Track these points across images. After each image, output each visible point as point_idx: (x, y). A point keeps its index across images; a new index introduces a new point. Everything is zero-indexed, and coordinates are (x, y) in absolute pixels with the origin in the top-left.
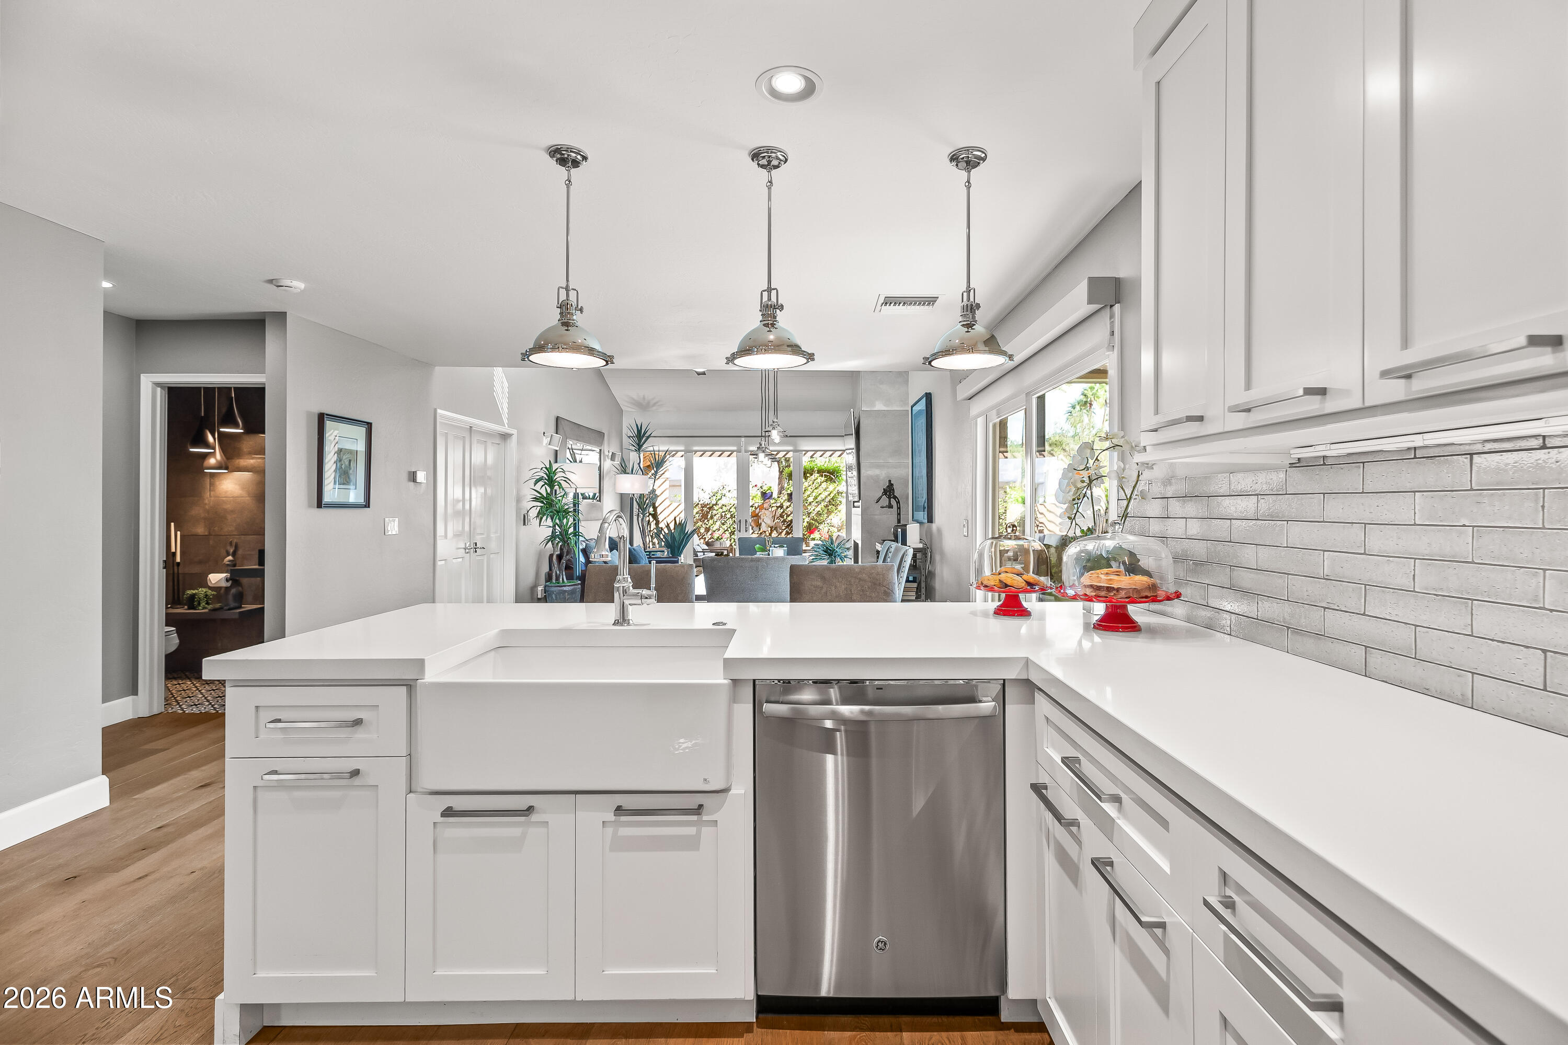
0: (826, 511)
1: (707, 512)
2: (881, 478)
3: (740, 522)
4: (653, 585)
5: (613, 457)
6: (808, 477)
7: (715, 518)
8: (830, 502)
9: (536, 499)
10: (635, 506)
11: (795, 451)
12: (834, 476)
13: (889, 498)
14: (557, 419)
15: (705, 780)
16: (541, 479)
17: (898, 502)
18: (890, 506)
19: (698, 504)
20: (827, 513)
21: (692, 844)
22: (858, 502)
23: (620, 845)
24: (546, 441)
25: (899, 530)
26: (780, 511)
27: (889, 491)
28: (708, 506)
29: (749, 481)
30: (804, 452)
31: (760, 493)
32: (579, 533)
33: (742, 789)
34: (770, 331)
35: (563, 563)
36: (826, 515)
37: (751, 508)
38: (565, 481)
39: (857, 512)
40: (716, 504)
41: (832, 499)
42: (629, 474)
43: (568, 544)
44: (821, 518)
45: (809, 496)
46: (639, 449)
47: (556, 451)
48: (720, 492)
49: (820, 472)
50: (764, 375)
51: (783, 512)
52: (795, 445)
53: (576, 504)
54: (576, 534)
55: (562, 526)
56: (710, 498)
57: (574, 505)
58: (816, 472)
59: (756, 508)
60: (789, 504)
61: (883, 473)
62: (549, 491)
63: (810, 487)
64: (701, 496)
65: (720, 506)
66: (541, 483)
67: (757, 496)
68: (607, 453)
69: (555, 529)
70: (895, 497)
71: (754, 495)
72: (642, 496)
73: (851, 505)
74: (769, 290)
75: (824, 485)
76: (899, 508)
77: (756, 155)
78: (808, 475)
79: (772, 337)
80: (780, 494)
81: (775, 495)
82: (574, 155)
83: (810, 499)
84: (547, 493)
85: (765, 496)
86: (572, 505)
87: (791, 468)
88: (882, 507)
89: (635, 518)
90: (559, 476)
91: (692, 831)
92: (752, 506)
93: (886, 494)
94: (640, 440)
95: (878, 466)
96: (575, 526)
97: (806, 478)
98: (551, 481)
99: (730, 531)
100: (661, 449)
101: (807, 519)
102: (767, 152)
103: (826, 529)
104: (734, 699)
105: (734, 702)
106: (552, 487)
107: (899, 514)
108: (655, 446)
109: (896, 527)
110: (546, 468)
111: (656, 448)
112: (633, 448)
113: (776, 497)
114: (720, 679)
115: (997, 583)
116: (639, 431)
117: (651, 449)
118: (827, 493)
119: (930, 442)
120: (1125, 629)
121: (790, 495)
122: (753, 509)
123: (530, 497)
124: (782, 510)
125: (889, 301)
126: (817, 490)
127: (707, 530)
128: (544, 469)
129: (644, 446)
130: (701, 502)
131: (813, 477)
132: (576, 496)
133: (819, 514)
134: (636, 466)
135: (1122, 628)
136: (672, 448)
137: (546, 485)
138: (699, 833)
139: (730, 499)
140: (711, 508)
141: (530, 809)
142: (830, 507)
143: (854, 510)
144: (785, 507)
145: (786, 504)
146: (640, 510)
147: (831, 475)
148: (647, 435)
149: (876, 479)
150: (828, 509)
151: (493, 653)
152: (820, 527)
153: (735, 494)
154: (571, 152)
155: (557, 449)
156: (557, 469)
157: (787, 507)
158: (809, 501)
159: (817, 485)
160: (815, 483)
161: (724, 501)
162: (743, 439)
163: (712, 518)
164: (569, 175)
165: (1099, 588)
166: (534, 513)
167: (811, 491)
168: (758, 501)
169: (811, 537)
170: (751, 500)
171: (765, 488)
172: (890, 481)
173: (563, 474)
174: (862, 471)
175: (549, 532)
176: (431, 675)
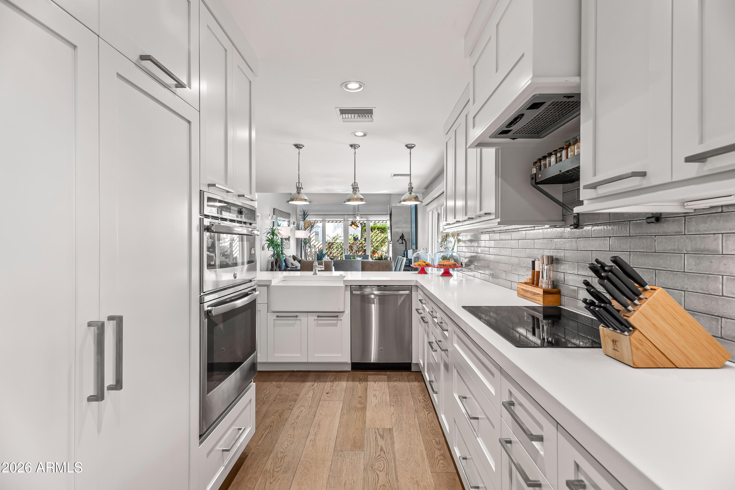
0: (380, 245)
1: (330, 245)
2: (400, 232)
3: (345, 250)
4: (323, 264)
5: (294, 224)
6: (373, 231)
7: (334, 248)
8: (382, 241)
9: (267, 240)
10: (303, 243)
11: (367, 221)
12: (384, 231)
13: (402, 240)
14: (274, 209)
15: (339, 309)
16: (269, 233)
17: (406, 242)
18: (403, 243)
19: (327, 242)
20: (381, 246)
21: (336, 325)
22: (391, 241)
23: (318, 325)
24: (270, 218)
25: (405, 252)
26: (361, 245)
27: (402, 237)
28: (331, 243)
29: (349, 233)
30: (371, 221)
31: (353, 238)
32: (283, 253)
33: (348, 312)
34: (355, 195)
35: (278, 265)
36: (380, 247)
37: (349, 244)
38: (278, 233)
39: (391, 245)
40: (335, 242)
41: (383, 240)
42: (300, 230)
43: (280, 257)
44: (378, 248)
45: (373, 239)
46: (304, 220)
47: (274, 222)
48: (336, 237)
49: (378, 229)
50: (354, 206)
51: (363, 245)
52: (367, 218)
53: (282, 242)
54: (282, 253)
55: (277, 251)
56: (332, 240)
57: (281, 243)
58: (376, 229)
59: (351, 244)
60: (365, 242)
61: (401, 231)
62: (272, 237)
63: (374, 235)
64: (329, 239)
65: (336, 243)
66: (269, 234)
67: (352, 239)
68: (291, 222)
69: (275, 252)
70: (404, 240)
71: (350, 238)
72: (305, 239)
73: (389, 243)
74: (355, 183)
75: (380, 234)
76: (406, 244)
77: (351, 146)
78: (373, 230)
79: (355, 197)
80: (362, 238)
81: (359, 238)
82: (300, 146)
83: (374, 240)
84: (271, 238)
85: (355, 239)
86: (280, 243)
87: (366, 227)
88: (400, 244)
89: (303, 248)
90: (276, 232)
91: (335, 322)
92: (349, 243)
93: (401, 239)
94: (304, 216)
95: (399, 228)
96: (282, 251)
97: (372, 231)
98: (273, 233)
99: (340, 254)
100: (313, 220)
101: (372, 249)
102: (354, 145)
103: (381, 253)
104: (346, 290)
105: (346, 291)
106: (273, 236)
107: (406, 246)
108: (310, 219)
109: (404, 251)
110: (271, 228)
111: (311, 220)
112: (302, 220)
113: (360, 239)
114: (342, 285)
115: (418, 264)
116: (304, 213)
117: (309, 220)
118: (381, 238)
119: (416, 219)
120: (448, 276)
121: (365, 239)
122: (350, 244)
123: (265, 240)
124: (362, 245)
125: (395, 175)
126: (377, 237)
127: (331, 253)
128: (271, 229)
129: (306, 219)
130: (329, 242)
131: (375, 231)
132: (282, 239)
133: (377, 246)
134: (303, 227)
135: (447, 275)
136: (317, 220)
137: (271, 235)
138: (337, 322)
139: (341, 240)
140: (332, 244)
141: (297, 316)
142: (382, 243)
143: (390, 244)
144: (363, 244)
145: (364, 242)
146: (305, 245)
147: (383, 230)
148: (307, 214)
149: (397, 233)
150: (381, 245)
151: (282, 282)
152: (378, 252)
153: (343, 238)
154: (300, 145)
155: (274, 221)
156: (275, 229)
157: (364, 244)
158: (373, 241)
159: (377, 234)
160: (376, 234)
161: (338, 241)
162: (346, 216)
163: (333, 248)
164: (299, 151)
165: (441, 265)
166: (266, 246)
167: (374, 237)
168: (352, 241)
169: (374, 256)
170: (349, 241)
171: (355, 235)
172: (402, 233)
173: (277, 231)
174: (392, 230)
175: (272, 253)
176: (273, 284)
